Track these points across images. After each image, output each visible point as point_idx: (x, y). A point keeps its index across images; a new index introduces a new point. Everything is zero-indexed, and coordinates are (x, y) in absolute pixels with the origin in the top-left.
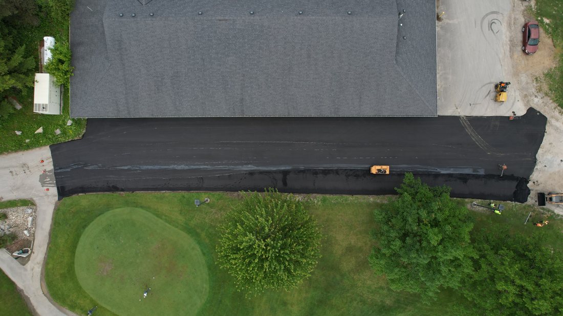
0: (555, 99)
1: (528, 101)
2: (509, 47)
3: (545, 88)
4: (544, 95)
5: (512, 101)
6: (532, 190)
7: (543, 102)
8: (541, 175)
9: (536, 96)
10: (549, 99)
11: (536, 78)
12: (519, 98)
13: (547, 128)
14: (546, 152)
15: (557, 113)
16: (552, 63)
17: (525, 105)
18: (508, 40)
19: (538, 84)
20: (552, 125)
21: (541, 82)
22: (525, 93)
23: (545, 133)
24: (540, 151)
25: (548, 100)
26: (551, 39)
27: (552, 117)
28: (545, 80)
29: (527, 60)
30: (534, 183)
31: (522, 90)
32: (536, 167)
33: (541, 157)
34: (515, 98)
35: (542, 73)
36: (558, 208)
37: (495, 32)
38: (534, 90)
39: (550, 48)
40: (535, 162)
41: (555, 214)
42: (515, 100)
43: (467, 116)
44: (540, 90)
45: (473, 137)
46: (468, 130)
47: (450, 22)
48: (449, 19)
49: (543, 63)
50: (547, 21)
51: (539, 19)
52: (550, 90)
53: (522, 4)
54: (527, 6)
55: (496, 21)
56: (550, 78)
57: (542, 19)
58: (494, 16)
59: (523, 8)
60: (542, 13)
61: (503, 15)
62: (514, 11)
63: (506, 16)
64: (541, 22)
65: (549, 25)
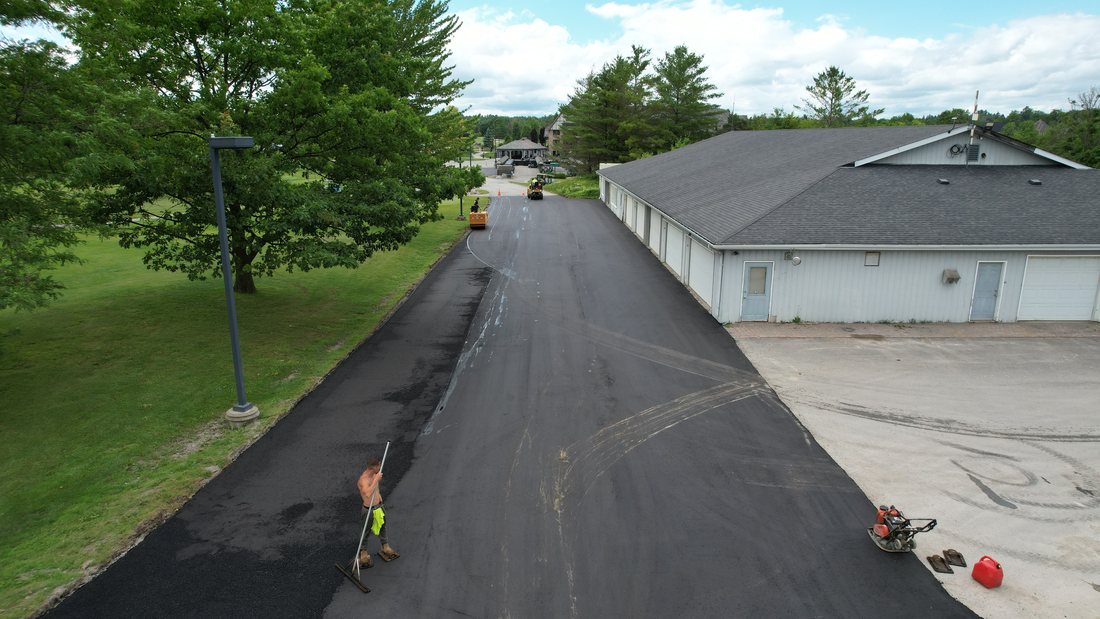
43: (774, 395)
45: (660, 411)
46: (696, 398)
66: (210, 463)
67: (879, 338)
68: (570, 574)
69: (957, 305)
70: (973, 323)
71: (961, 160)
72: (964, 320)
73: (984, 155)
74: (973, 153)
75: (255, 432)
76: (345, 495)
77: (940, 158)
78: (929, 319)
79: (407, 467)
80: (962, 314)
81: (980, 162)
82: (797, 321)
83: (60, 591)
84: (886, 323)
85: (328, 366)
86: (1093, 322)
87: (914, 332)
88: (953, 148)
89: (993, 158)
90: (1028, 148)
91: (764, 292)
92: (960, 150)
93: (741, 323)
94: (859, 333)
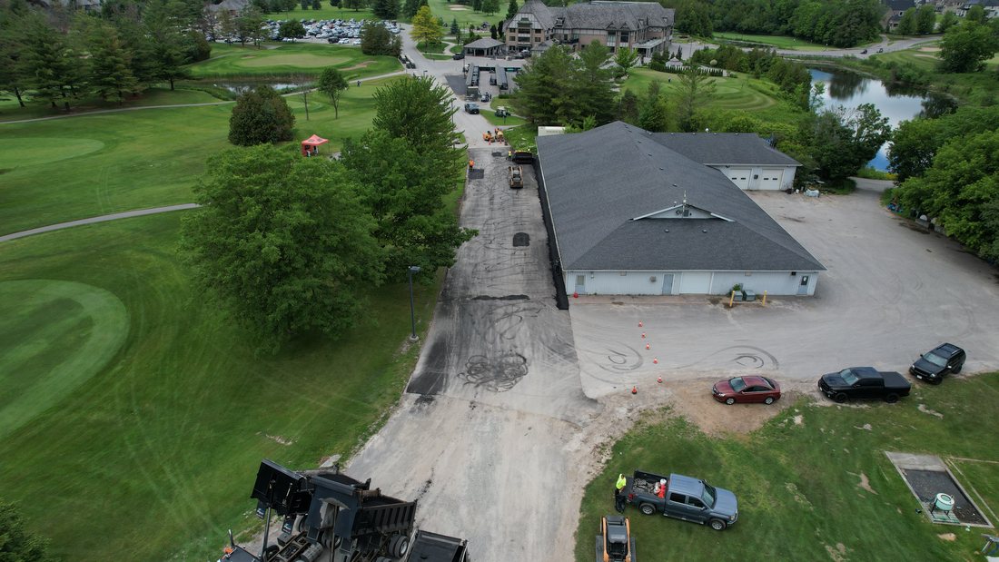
0: (632, 435)
1: (617, 400)
2: (719, 376)
3: (654, 421)
4: (635, 420)
5: (612, 380)
7: (620, 420)
9: (630, 410)
11: (668, 408)
12: (621, 388)
15: (600, 440)
16: (710, 428)
17: (607, 396)
19: (656, 412)
21: (663, 415)
25: (627, 426)
26: (762, 426)
28: (669, 419)
29: (703, 397)
34: (620, 384)
35: (682, 414)
36: (383, 440)
37: (739, 360)
38: (644, 407)
39: (742, 427)
41: (371, 434)
44: (645, 414)
47: (729, 317)
48: (733, 316)
49: (705, 418)
50: (798, 420)
51: (797, 411)
52: (650, 427)
53: (813, 391)
54: (811, 396)
55: (759, 362)
56: (675, 426)
57: (797, 414)
58: (767, 360)
59: (805, 392)
60: (810, 414)
61: (774, 369)
62: (793, 381)
63: (777, 372)
64: (791, 413)
65: (791, 422)
66: (414, 356)
67: (621, 304)
69: (657, 289)
70: (662, 295)
71: (680, 216)
72: (659, 294)
73: (691, 214)
74: (686, 213)
75: (421, 345)
77: (673, 216)
78: (646, 294)
80: (659, 292)
81: (689, 217)
82: (596, 294)
84: (629, 295)
86: (707, 295)
87: (636, 301)
88: (678, 212)
89: (694, 215)
90: (709, 213)
91: (583, 284)
92: (680, 212)
93: (576, 296)
94: (616, 301)
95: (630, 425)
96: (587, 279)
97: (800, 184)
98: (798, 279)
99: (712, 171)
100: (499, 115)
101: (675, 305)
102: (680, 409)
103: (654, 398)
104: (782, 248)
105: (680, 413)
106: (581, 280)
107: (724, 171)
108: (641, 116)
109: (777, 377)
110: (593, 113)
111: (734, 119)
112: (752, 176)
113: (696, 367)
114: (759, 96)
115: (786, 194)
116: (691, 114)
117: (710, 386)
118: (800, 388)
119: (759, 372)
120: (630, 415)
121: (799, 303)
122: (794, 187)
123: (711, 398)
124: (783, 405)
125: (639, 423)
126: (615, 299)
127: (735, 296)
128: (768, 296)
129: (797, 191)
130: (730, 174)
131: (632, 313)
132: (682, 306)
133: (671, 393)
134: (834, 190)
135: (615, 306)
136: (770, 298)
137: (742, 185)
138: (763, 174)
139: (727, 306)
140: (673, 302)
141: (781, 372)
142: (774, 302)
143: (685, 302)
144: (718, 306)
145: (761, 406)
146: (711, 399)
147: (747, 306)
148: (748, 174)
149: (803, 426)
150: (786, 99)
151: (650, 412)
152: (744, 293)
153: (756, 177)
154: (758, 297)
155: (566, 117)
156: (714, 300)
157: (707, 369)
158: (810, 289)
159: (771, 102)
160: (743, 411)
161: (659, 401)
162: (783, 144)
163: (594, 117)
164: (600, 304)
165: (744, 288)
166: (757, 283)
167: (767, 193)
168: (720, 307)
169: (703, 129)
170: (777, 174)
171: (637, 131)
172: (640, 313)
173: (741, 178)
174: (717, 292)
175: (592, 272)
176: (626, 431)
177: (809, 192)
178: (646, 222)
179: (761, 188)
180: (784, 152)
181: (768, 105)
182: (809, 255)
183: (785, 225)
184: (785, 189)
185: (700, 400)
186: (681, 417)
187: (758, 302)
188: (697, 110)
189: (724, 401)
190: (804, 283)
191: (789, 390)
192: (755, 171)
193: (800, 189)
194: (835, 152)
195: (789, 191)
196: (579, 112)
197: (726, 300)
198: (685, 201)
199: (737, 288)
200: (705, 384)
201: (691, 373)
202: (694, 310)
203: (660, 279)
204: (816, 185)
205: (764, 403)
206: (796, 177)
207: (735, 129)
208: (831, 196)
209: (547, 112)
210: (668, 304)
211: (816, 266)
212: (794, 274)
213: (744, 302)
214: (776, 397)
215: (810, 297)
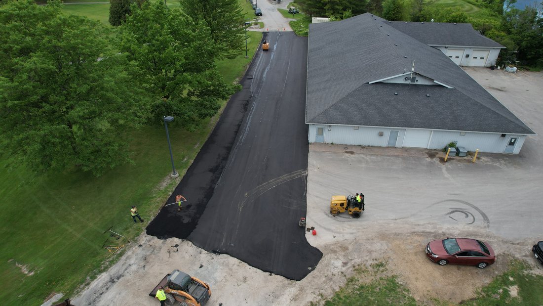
0: (342, 296)
1: (335, 252)
2: (433, 231)
3: (366, 280)
4: (348, 277)
5: (333, 228)
6: (163, 243)
7: (333, 275)
8: (187, 257)
9: (345, 264)
10: (342, 285)
11: (381, 265)
12: (340, 238)
13: (280, 278)
14: (231, 270)
15: (310, 298)
16: (421, 294)
17: (326, 246)
18: (444, 231)
19: (370, 268)
20: (284, 287)
21: (376, 272)
22: (350, 247)
23: (268, 274)
24: (234, 261)
25: (339, 283)
26: (475, 296)
27: (302, 290)
28: (381, 279)
29: (416, 254)
30: (177, 246)
31: (356, 243)
32: (204, 251)
33: (222, 261)
34: (340, 233)
35: (394, 274)
36: (108, 279)
37: (451, 215)
38: (358, 261)
39: (454, 294)
40: (215, 252)
41: (101, 272)
42: (336, 232)
43: (307, 176)
44: (359, 270)
45: (275, 180)
46: (286, 176)
47: (444, 170)
48: (448, 169)
49: (417, 279)
50: (514, 291)
51: (511, 279)
52: (362, 287)
53: (526, 256)
54: (524, 261)
55: (471, 218)
56: (386, 288)
57: (512, 284)
58: (479, 216)
59: (517, 256)
60: (525, 283)
61: (485, 227)
62: (505, 242)
63: (488, 230)
64: (504, 281)
65: (506, 293)
66: (169, 191)
67: (352, 153)
68: (238, 226)
69: (384, 142)
70: (388, 147)
71: (408, 82)
72: (385, 146)
73: (417, 81)
74: (413, 79)
75: (178, 181)
76: (198, 203)
77: (402, 81)
78: (374, 145)
79: (211, 196)
80: (385, 144)
81: (416, 83)
82: (332, 143)
83: (149, 222)
84: (360, 146)
85: (195, 155)
86: (426, 149)
87: (365, 151)
88: (406, 79)
89: (420, 81)
90: (432, 80)
91: (322, 135)
92: (409, 79)
93: (315, 143)
94: (348, 150)
95: (343, 282)
96: (326, 130)
97: (502, 62)
98: (507, 140)
99: (434, 50)
100: (291, 12)
101: (398, 156)
102: (393, 268)
103: (370, 252)
104: (494, 113)
105: (392, 271)
106: (320, 132)
107: (444, 51)
108: (385, 11)
109: (488, 236)
110: (350, 8)
111: (453, 14)
112: (465, 55)
113: (412, 220)
114: (467, 5)
115: (489, 70)
116: (420, 10)
117: (424, 241)
118: (512, 251)
119: (471, 229)
120: (344, 269)
121: (505, 160)
122: (496, 64)
123: (424, 257)
124: (497, 270)
125: (351, 280)
126: (348, 149)
127: (450, 152)
128: (479, 153)
129: (499, 67)
130: (448, 53)
131: (360, 162)
132: (404, 158)
133: (386, 248)
134: (528, 68)
135: (347, 155)
136: (481, 154)
137: (457, 62)
138: (473, 53)
139: (442, 160)
140: (396, 154)
141: (492, 231)
142: (483, 159)
143: (406, 155)
144: (434, 159)
145: (474, 270)
146: (422, 258)
147: (459, 161)
148: (461, 54)
149: (520, 300)
150: (486, 7)
151: (363, 268)
152: (457, 149)
153: (467, 56)
154: (470, 153)
155: (332, 11)
156: (432, 154)
157: (421, 223)
158: (517, 149)
159: (476, 9)
160: (455, 273)
161: (374, 255)
162: (490, 32)
163: (350, 11)
164: (335, 153)
165: (458, 145)
166: (469, 141)
167: (475, 68)
168: (436, 160)
169: (429, 20)
170: (484, 54)
171: (380, 20)
172: (367, 162)
173: (456, 56)
174: (434, 147)
175: (330, 126)
176: (337, 289)
177: (509, 68)
178: (379, 86)
179: (470, 64)
180: (491, 38)
181: (474, 11)
182: (517, 119)
183: (493, 93)
184: (489, 66)
185: (413, 257)
186: (393, 277)
187: (469, 158)
188: (426, 8)
189: (437, 261)
190: (512, 144)
191: (501, 252)
192: (467, 52)
193: (501, 66)
194: (533, 37)
195: (492, 68)
196: (341, 8)
197: (441, 155)
198: (413, 69)
199: (452, 145)
200: (419, 239)
201: (407, 226)
202: (414, 162)
203: (387, 132)
204: (513, 64)
205: (477, 266)
206: (499, 56)
207: (454, 20)
208: (527, 72)
209: (319, 8)
210: (392, 156)
211: (526, 130)
212: (503, 136)
213: (457, 157)
214: (490, 262)
215: (515, 156)
